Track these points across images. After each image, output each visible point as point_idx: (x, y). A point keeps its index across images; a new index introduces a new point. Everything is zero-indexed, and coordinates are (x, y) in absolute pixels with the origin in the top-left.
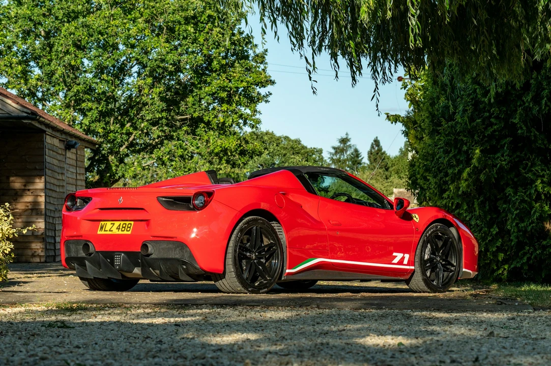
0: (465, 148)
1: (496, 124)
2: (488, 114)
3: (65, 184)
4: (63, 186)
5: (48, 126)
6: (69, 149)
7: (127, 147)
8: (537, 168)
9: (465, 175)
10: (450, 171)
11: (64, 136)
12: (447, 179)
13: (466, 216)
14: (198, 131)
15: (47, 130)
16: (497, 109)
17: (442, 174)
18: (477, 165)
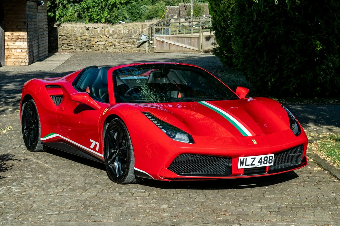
2: (272, 4)
4: (36, 24)
6: (39, 6)
9: (259, 38)
10: (250, 36)
12: (249, 39)
13: (258, 60)
17: (245, 37)
18: (266, 33)
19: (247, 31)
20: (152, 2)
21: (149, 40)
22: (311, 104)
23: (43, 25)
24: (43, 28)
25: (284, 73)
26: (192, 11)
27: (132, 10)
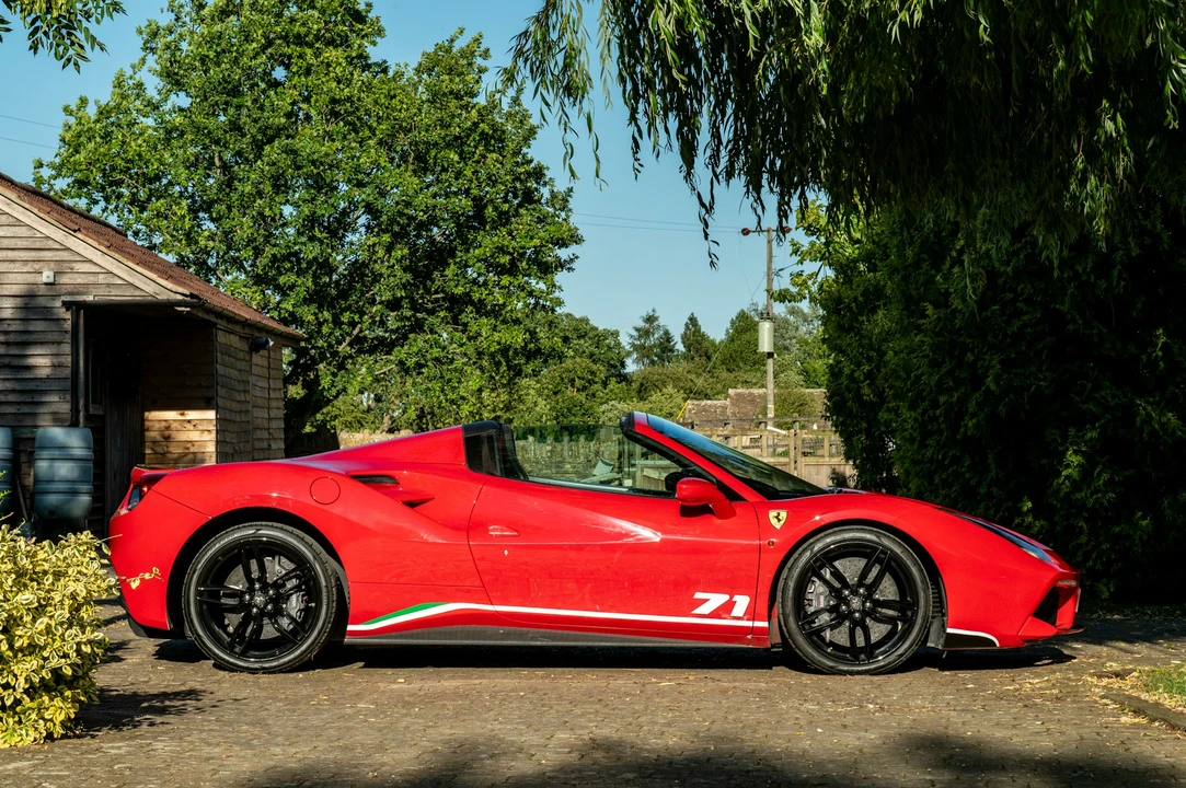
0: (970, 357)
1: (1026, 313)
2: (1011, 295)
3: (250, 407)
4: (247, 412)
5: (220, 314)
6: (257, 351)
7: (349, 345)
8: (1103, 393)
9: (972, 407)
10: (942, 399)
11: (247, 331)
12: (938, 412)
13: (969, 480)
14: (463, 318)
15: (219, 321)
16: (1029, 286)
17: (927, 403)
18: (993, 387)
19: (932, 383)
20: (639, 392)
21: (620, 476)
22: (1147, 617)
23: (270, 419)
24: (268, 429)
25: (1056, 518)
26: (771, 406)
27: (573, 418)
